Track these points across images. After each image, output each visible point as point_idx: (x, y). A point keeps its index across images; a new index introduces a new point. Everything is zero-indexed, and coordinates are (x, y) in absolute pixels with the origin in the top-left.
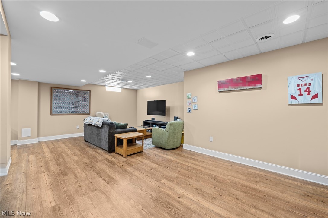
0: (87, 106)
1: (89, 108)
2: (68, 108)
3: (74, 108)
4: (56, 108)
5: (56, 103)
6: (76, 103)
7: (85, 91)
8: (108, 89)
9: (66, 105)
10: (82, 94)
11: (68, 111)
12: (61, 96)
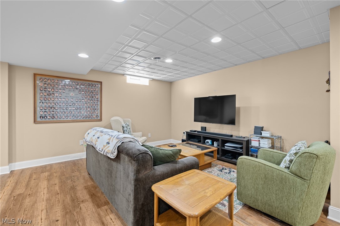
0: (96, 107)
1: (99, 111)
2: (65, 111)
3: (75, 110)
4: (44, 110)
5: (43, 101)
6: (78, 102)
7: (93, 83)
8: (130, 80)
9: (62, 106)
10: (88, 87)
11: (65, 115)
12: (52, 90)
